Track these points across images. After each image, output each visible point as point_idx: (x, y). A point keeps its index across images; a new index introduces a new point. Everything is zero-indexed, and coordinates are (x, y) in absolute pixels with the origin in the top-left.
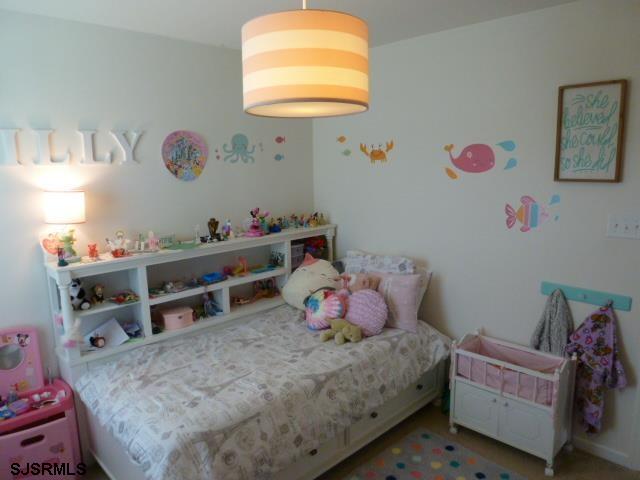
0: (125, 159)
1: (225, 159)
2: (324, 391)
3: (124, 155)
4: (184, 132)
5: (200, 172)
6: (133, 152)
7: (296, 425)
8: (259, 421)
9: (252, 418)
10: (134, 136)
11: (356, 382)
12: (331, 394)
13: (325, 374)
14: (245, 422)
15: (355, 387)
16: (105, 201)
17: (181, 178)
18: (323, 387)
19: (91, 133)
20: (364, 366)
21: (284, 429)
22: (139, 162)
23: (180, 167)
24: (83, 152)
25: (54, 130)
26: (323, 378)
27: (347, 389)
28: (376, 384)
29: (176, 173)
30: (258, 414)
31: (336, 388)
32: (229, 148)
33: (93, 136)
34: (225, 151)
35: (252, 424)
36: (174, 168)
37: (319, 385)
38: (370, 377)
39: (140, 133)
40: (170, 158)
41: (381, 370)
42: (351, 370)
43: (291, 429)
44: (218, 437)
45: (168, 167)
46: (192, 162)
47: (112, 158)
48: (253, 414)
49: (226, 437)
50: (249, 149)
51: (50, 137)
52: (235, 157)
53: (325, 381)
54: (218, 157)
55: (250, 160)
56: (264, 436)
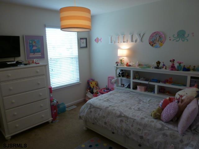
0: (139, 41)
1: (173, 40)
2: (120, 118)
3: (139, 40)
4: (157, 32)
5: (162, 45)
6: (141, 39)
7: (107, 119)
8: (100, 110)
9: (100, 109)
10: (142, 35)
11: (132, 126)
12: (121, 121)
13: (125, 115)
14: (98, 108)
15: (131, 126)
16: (133, 52)
17: (154, 47)
18: (121, 117)
19: (131, 35)
20: (140, 124)
21: (104, 117)
22: (142, 42)
23: (155, 43)
24: (130, 40)
25: (124, 35)
26: (123, 115)
27: (127, 125)
28: (140, 133)
29: (152, 45)
30: (101, 109)
31: (124, 121)
32: (176, 36)
33: (132, 36)
34: (174, 37)
35: (99, 110)
36: (152, 43)
37: (120, 116)
38: (139, 130)
39: (143, 33)
40: (152, 40)
41: (146, 131)
42: (134, 121)
43: (105, 119)
44: (92, 107)
45: (150, 43)
46: (159, 42)
47: (136, 41)
48: (101, 108)
49: (93, 108)
50: (186, 35)
51: (124, 37)
52: (178, 39)
53: (123, 117)
54: (170, 40)
55: (186, 40)
56: (99, 114)
